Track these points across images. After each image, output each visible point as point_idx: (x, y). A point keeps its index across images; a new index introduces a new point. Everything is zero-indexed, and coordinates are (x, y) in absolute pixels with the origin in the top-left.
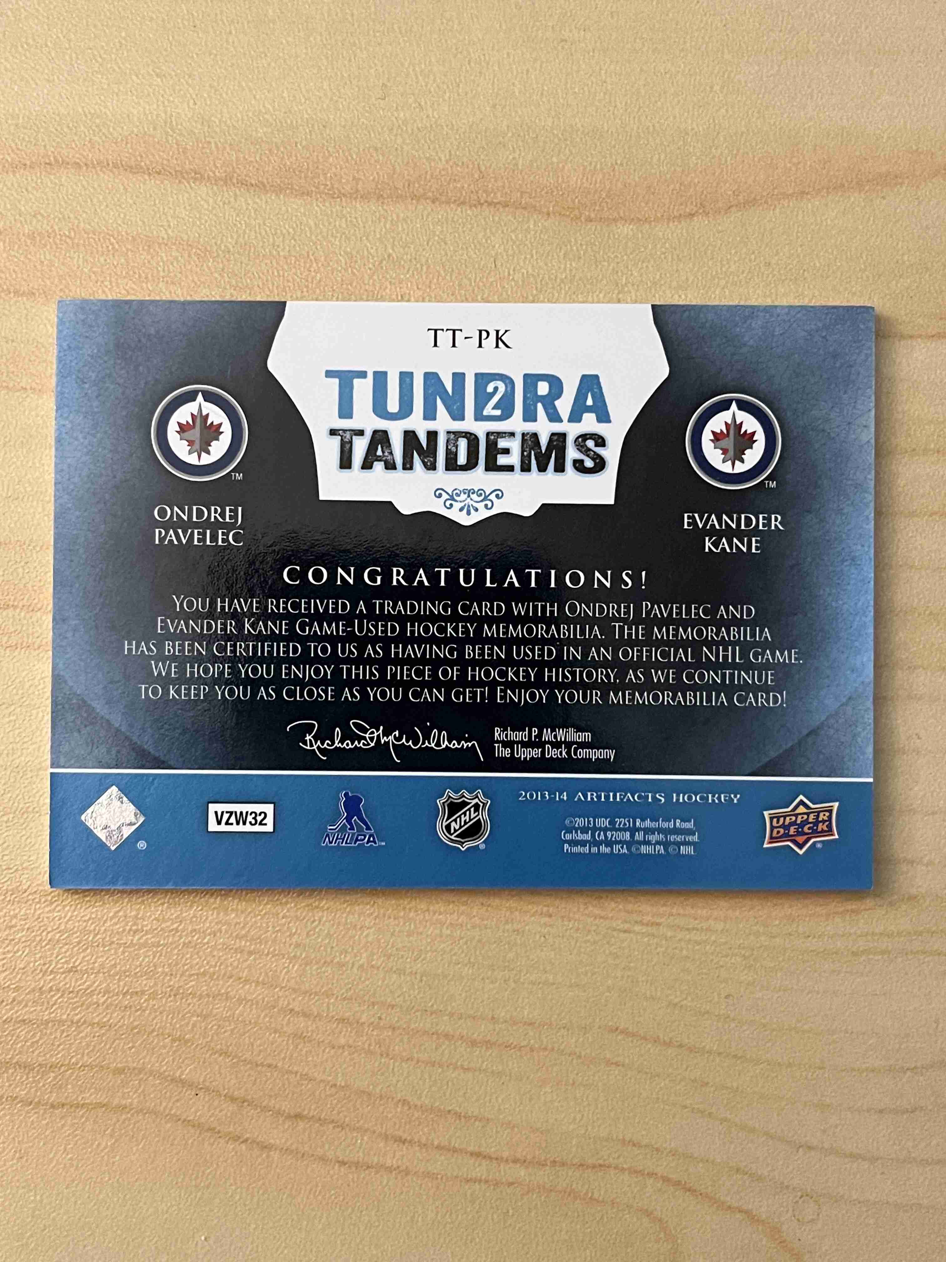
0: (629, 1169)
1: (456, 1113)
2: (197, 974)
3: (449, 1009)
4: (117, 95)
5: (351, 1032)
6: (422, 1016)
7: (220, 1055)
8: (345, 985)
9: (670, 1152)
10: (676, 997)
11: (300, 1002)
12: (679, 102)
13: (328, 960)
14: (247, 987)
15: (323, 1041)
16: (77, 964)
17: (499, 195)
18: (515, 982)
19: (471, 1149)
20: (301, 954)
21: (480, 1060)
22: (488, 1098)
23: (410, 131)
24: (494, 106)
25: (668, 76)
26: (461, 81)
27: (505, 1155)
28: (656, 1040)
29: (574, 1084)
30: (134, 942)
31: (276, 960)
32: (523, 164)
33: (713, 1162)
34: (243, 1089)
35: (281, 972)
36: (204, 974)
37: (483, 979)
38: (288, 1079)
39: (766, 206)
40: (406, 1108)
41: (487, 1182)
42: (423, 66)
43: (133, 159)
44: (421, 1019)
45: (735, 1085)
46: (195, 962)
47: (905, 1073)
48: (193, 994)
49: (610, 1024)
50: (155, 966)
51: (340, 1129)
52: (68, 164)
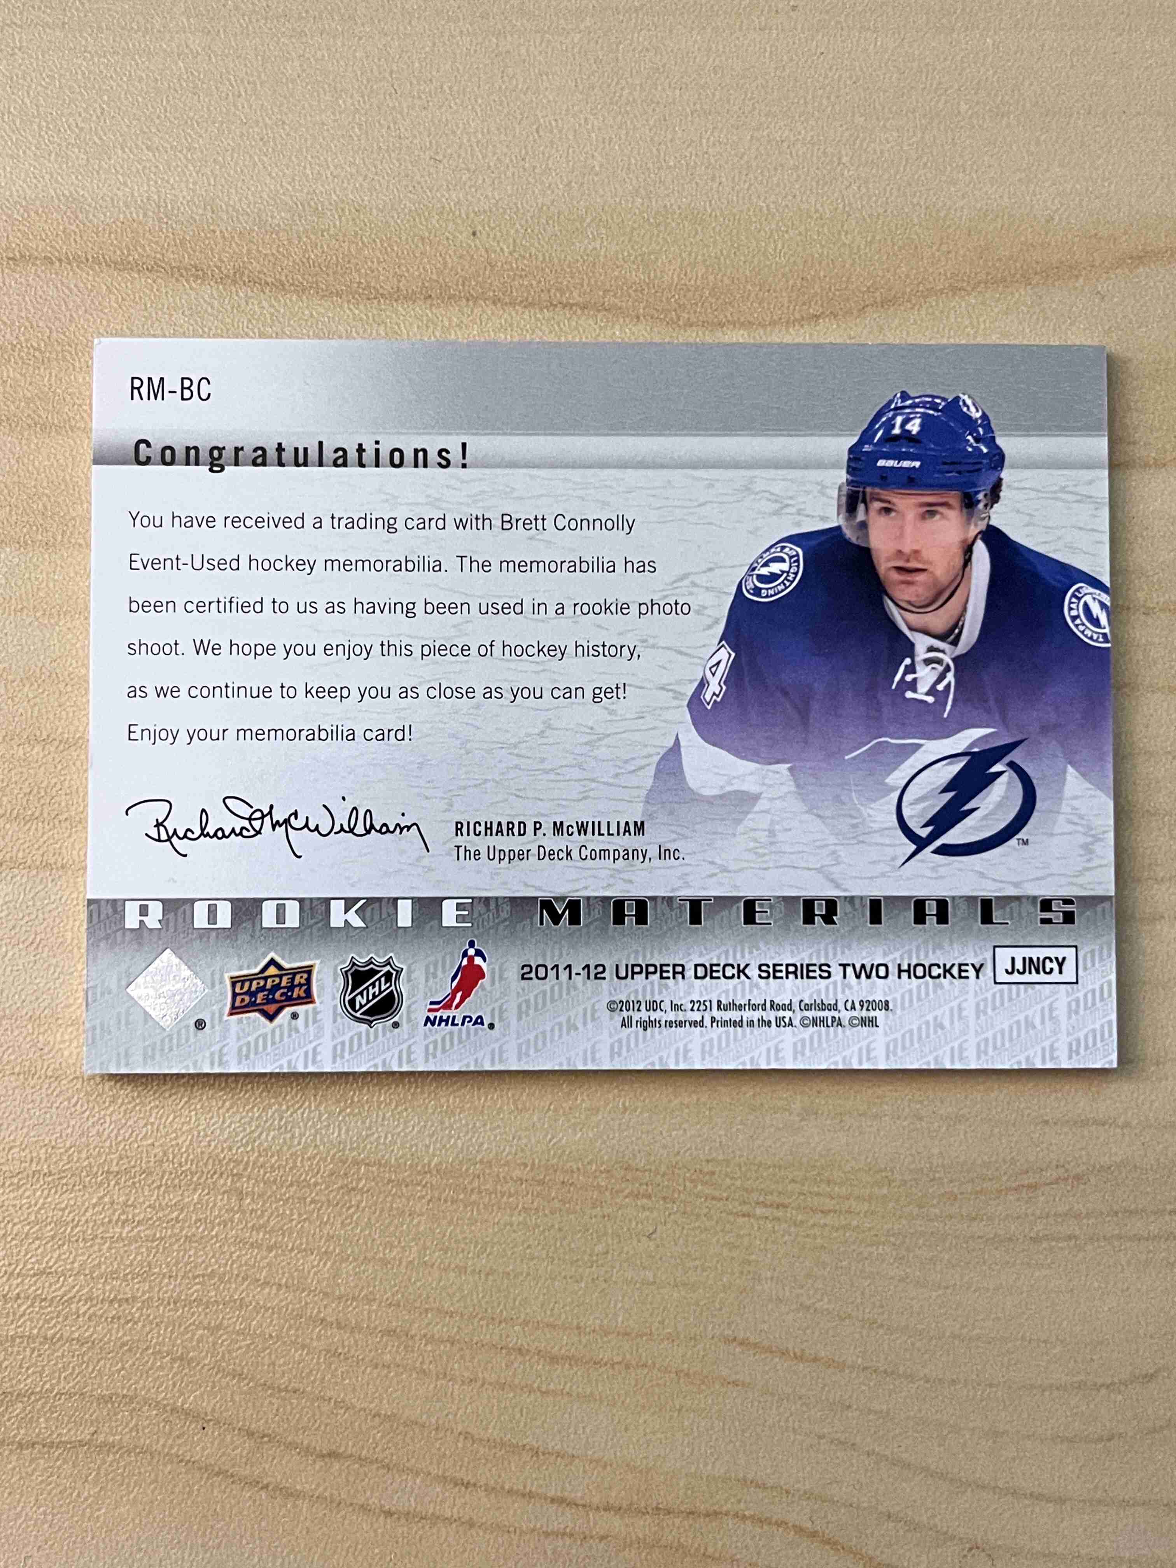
0: (752, 1517)
1: (531, 1449)
2: (203, 1276)
3: (523, 1316)
4: (98, 172)
5: (398, 1347)
6: (487, 1325)
7: (234, 1378)
8: (391, 1287)
9: (805, 1493)
10: (809, 1299)
11: (333, 1310)
12: (799, 176)
13: (369, 1255)
14: (267, 1290)
15: (363, 1359)
16: (51, 1264)
17: (575, 294)
18: (605, 1281)
19: (551, 1493)
20: (334, 1250)
21: (563, 1380)
22: (572, 1430)
23: (464, 216)
24: (569, 184)
25: (785, 145)
26: (527, 153)
27: (596, 1500)
28: (784, 1353)
29: (681, 1408)
30: (124, 1235)
31: (303, 1257)
32: (606, 256)
33: (858, 1508)
34: (262, 1422)
35: (309, 1272)
36: (212, 1275)
37: (565, 1277)
38: (319, 1407)
39: (909, 305)
40: (469, 1443)
41: (572, 1535)
42: (480, 136)
43: (118, 253)
44: (487, 1330)
45: (884, 1407)
46: (200, 1260)
47: (1098, 1390)
48: (198, 1301)
49: (726, 1332)
50: (149, 1265)
51: (385, 1471)
52: (36, 258)
